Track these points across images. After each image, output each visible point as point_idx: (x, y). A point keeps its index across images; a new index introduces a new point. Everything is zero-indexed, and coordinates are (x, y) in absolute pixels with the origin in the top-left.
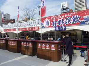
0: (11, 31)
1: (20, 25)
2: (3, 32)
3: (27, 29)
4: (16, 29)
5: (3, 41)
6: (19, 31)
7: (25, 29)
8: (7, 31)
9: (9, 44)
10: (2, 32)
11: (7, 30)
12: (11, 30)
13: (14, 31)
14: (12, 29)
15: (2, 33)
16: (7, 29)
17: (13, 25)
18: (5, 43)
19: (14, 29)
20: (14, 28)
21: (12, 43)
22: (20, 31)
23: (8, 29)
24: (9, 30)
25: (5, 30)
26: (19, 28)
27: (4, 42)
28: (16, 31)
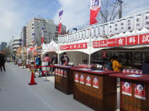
0: (74, 49)
1: (97, 34)
2: (59, 52)
3: (121, 42)
4: (86, 43)
5: (62, 71)
6: (95, 47)
7: (112, 42)
8: (67, 49)
9: (76, 81)
10: (57, 52)
11: (67, 46)
12: (75, 47)
13: (82, 48)
14: (77, 45)
15: (57, 54)
16: (65, 44)
17: (81, 36)
18: (65, 76)
19: (81, 44)
20: (82, 41)
21: (85, 81)
22: (97, 47)
23: (69, 44)
24: (71, 47)
25: (62, 48)
26: (94, 42)
27: (63, 74)
28: (86, 47)
